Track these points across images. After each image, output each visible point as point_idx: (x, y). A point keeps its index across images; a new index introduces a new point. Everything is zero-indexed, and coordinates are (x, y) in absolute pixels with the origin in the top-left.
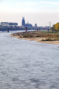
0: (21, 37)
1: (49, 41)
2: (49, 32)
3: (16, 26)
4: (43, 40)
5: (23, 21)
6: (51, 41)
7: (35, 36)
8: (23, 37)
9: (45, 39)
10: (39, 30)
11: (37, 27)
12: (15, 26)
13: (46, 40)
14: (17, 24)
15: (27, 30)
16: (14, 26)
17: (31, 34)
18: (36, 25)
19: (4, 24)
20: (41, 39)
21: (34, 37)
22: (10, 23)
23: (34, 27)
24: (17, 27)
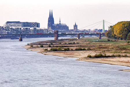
0: (46, 50)
1: (102, 59)
2: (101, 40)
3: (37, 28)
4: (90, 57)
5: (51, 19)
6: (105, 59)
7: (74, 48)
8: (51, 50)
9: (93, 54)
10: (81, 37)
11: (77, 31)
12: (35, 29)
13: (96, 57)
14: (38, 25)
15: (58, 37)
16: (32, 28)
17: (66, 44)
18: (76, 26)
19: (12, 24)
20: (86, 54)
21: (72, 50)
22: (24, 23)
23: (72, 30)
24: (38, 30)
